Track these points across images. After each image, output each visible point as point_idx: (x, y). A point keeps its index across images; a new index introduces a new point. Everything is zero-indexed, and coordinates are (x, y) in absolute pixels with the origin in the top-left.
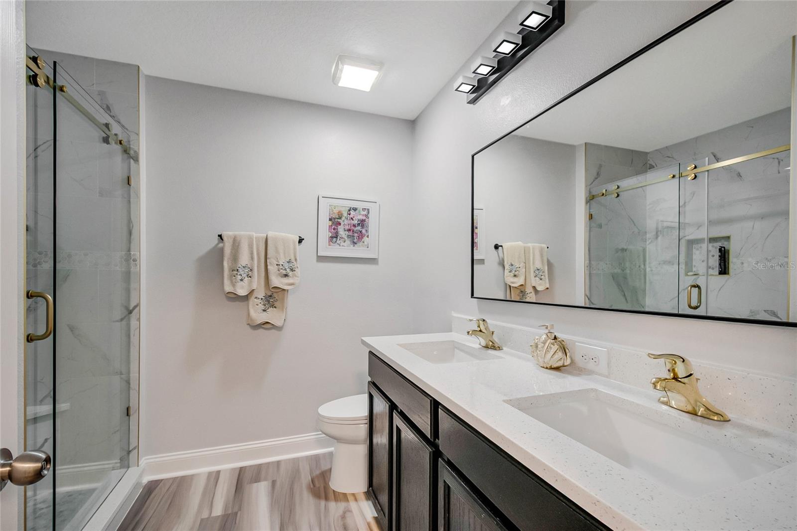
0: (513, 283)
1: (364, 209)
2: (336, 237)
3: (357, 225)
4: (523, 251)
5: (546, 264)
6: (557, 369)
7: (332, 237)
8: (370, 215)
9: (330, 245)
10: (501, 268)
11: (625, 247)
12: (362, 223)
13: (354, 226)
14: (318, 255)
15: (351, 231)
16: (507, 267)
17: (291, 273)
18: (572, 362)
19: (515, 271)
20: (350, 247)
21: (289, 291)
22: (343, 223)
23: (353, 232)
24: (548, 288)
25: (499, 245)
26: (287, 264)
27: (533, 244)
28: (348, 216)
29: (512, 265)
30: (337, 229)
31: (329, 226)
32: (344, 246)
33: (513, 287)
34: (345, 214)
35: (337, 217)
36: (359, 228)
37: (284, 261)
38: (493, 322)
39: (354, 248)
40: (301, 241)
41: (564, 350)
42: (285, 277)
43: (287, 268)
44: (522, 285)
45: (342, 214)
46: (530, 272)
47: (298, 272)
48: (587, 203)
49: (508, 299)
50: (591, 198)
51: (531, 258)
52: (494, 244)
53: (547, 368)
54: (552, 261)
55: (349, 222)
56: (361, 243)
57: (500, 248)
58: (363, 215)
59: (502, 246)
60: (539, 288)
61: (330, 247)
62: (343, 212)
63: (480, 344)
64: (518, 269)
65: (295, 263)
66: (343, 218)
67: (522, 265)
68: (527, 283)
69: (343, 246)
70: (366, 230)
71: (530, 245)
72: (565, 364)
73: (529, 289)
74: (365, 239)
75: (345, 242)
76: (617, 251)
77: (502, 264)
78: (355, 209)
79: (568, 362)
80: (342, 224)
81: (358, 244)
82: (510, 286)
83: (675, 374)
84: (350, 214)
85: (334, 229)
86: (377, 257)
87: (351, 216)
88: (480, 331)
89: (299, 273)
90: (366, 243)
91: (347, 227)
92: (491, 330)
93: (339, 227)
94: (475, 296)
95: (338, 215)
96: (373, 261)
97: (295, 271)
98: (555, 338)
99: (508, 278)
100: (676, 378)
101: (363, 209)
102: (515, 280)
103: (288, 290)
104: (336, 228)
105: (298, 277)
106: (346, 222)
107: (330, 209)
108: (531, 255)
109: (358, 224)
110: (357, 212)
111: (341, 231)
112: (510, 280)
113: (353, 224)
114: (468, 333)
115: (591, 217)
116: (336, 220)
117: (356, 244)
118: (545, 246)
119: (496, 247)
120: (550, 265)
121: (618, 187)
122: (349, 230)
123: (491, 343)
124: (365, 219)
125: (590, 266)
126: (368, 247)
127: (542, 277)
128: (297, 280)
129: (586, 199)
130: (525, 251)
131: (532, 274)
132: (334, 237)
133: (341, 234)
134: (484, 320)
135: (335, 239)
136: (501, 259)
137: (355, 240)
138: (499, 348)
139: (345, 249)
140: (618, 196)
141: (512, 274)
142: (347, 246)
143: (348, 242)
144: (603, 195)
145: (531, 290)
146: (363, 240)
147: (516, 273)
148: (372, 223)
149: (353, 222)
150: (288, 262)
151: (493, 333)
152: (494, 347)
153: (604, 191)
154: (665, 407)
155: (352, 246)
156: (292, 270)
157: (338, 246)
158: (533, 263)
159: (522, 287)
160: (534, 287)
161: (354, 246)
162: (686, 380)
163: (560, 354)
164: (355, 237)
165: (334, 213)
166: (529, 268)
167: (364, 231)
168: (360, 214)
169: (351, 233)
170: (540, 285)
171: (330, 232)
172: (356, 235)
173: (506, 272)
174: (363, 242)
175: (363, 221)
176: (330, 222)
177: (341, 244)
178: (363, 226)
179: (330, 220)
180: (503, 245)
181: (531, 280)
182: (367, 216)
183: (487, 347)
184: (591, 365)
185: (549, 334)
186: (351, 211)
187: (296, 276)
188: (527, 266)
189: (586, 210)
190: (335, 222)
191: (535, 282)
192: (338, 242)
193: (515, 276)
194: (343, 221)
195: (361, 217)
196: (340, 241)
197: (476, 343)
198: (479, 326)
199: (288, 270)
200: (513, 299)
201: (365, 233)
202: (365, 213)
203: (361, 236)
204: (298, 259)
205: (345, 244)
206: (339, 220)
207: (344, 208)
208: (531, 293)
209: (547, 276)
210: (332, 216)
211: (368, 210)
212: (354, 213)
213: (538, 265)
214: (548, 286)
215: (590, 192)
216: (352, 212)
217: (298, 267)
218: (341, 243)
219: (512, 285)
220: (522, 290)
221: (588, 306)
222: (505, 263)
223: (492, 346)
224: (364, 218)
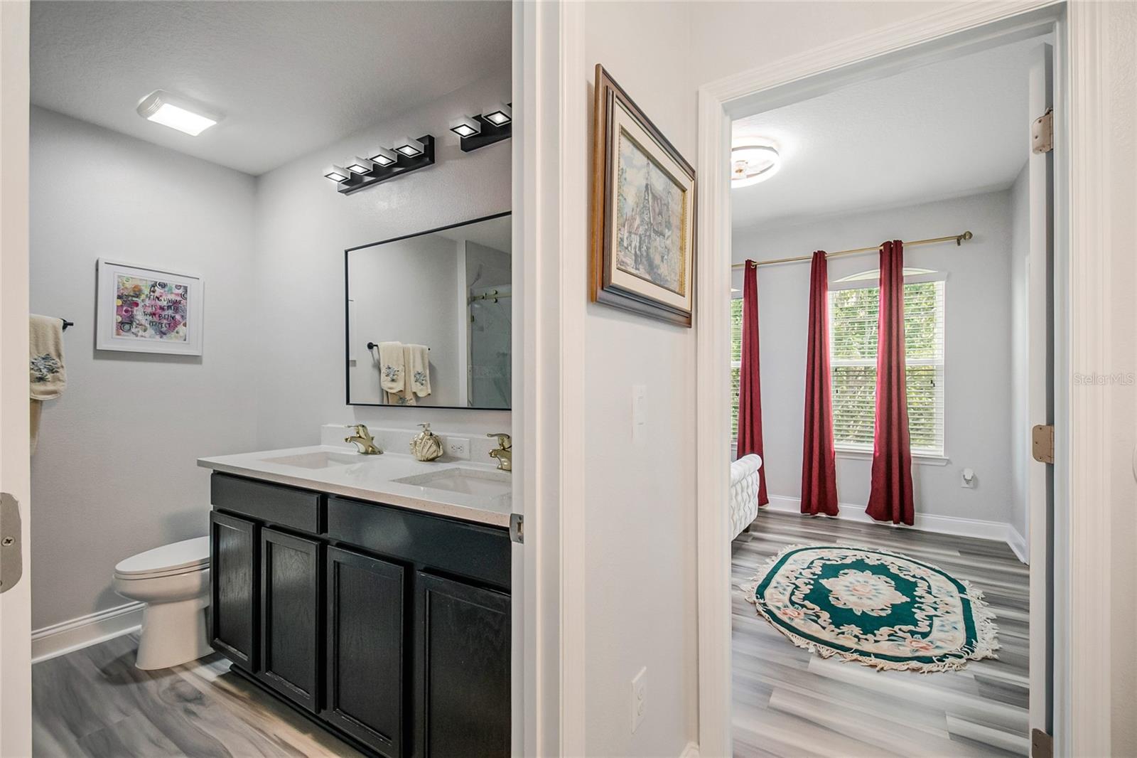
0: (391, 388)
1: (178, 287)
2: (131, 323)
3: (166, 308)
4: (402, 352)
5: (428, 367)
6: (432, 460)
7: (122, 323)
8: (188, 296)
9: (118, 334)
10: (376, 372)
11: (506, 352)
12: (175, 305)
13: (162, 308)
14: (98, 348)
15: (157, 316)
16: (383, 370)
17: (49, 376)
18: (445, 453)
19: (394, 375)
20: (154, 338)
21: (44, 403)
22: (143, 304)
23: (159, 317)
24: (429, 394)
25: (374, 344)
26: (42, 362)
27: (414, 345)
28: (152, 293)
29: (390, 368)
30: (132, 312)
31: (118, 306)
32: (145, 337)
33: (391, 393)
34: (146, 291)
35: (132, 294)
36: (170, 312)
37: (36, 357)
38: (373, 429)
39: (161, 340)
40: (66, 325)
41: (438, 444)
42: (39, 382)
43: (41, 367)
44: (401, 391)
45: (140, 291)
46: (410, 376)
47: (63, 373)
48: (468, 305)
49: (385, 403)
50: (472, 300)
51: (412, 361)
52: (368, 343)
53: (424, 461)
54: (434, 364)
55: (153, 302)
56: (174, 334)
57: (375, 347)
58: (177, 295)
59: (377, 346)
60: (421, 394)
61: (119, 337)
62: (143, 288)
63: (359, 452)
64: (396, 373)
65: (57, 360)
66: (143, 297)
67: (401, 368)
68: (407, 388)
69: (142, 336)
70: (182, 316)
71: (410, 345)
72: (439, 455)
73: (409, 396)
74: (180, 328)
75: (145, 331)
76: (499, 354)
77: (377, 366)
78: (163, 286)
79: (441, 453)
80: (141, 304)
81: (168, 335)
82: (387, 392)
83: (503, 446)
84: (154, 292)
85: (126, 311)
86: (200, 354)
87: (157, 294)
88: (360, 437)
89: (66, 375)
90: (181, 334)
91: (149, 310)
92: (371, 436)
93: (135, 308)
94: (351, 402)
95: (134, 291)
96: (195, 359)
97: (57, 372)
98: (431, 435)
99: (385, 383)
100: (504, 449)
101: (176, 286)
102: (393, 385)
103: (41, 401)
104: (130, 309)
105: (63, 382)
106: (147, 302)
107: (119, 283)
108: (412, 357)
109: (169, 307)
110: (166, 289)
111: (139, 314)
112: (386, 384)
113: (160, 306)
114: (347, 440)
115: (473, 319)
116: (130, 298)
117: (165, 334)
118: (426, 347)
119: (371, 346)
120: (432, 368)
121: (496, 293)
122: (153, 314)
123: (371, 448)
124: (180, 301)
125: (472, 371)
126: (185, 340)
127: (424, 382)
128: (63, 385)
129: (468, 299)
130: (404, 352)
131: (413, 379)
132: (126, 323)
133: (138, 320)
134: (363, 426)
135: (127, 327)
136: (376, 361)
137: (164, 329)
138: (380, 453)
139: (147, 341)
140: (496, 301)
141: (389, 378)
142: (150, 337)
143: (151, 331)
144: (483, 298)
145: (411, 396)
146: (176, 329)
147: (395, 377)
148: (193, 306)
149: (159, 303)
150: (43, 359)
151: (372, 439)
152: (374, 452)
153: (484, 295)
154: (501, 471)
155: (158, 337)
156: (52, 371)
157: (133, 337)
158: (414, 367)
159: (401, 393)
160: (415, 394)
161: (161, 337)
162: (509, 450)
163: (434, 447)
164: (163, 325)
165: (126, 288)
166: (410, 371)
167: (178, 317)
168: (172, 293)
169: (156, 319)
170: (421, 390)
171: (119, 315)
172: (165, 321)
173: (383, 375)
174: (177, 332)
175: (176, 302)
176: (119, 300)
177: (140, 334)
178: (176, 310)
179: (119, 297)
180: (378, 344)
181: (411, 385)
182: (184, 296)
183: (366, 453)
184: (459, 454)
185: (426, 432)
186: (156, 288)
187: (59, 380)
188: (407, 369)
189: (468, 312)
190: (128, 301)
191: (416, 387)
192: (133, 330)
193: (393, 380)
194: (143, 301)
195: (173, 297)
196: (137, 329)
197: (354, 449)
198: (358, 433)
199: (44, 371)
200: (390, 404)
201: (181, 320)
202: (181, 291)
203: (173, 324)
204: (63, 354)
205: (146, 334)
206: (134, 299)
207: (145, 282)
208: (411, 399)
209: (429, 381)
210: (122, 291)
211: (186, 288)
212: (162, 291)
213: (419, 368)
214: (430, 391)
215: (471, 293)
216: (158, 289)
217: (62, 367)
218: (138, 332)
219: (390, 391)
220: (401, 395)
221: (470, 406)
222: (382, 365)
223: (373, 451)
224: (179, 299)
